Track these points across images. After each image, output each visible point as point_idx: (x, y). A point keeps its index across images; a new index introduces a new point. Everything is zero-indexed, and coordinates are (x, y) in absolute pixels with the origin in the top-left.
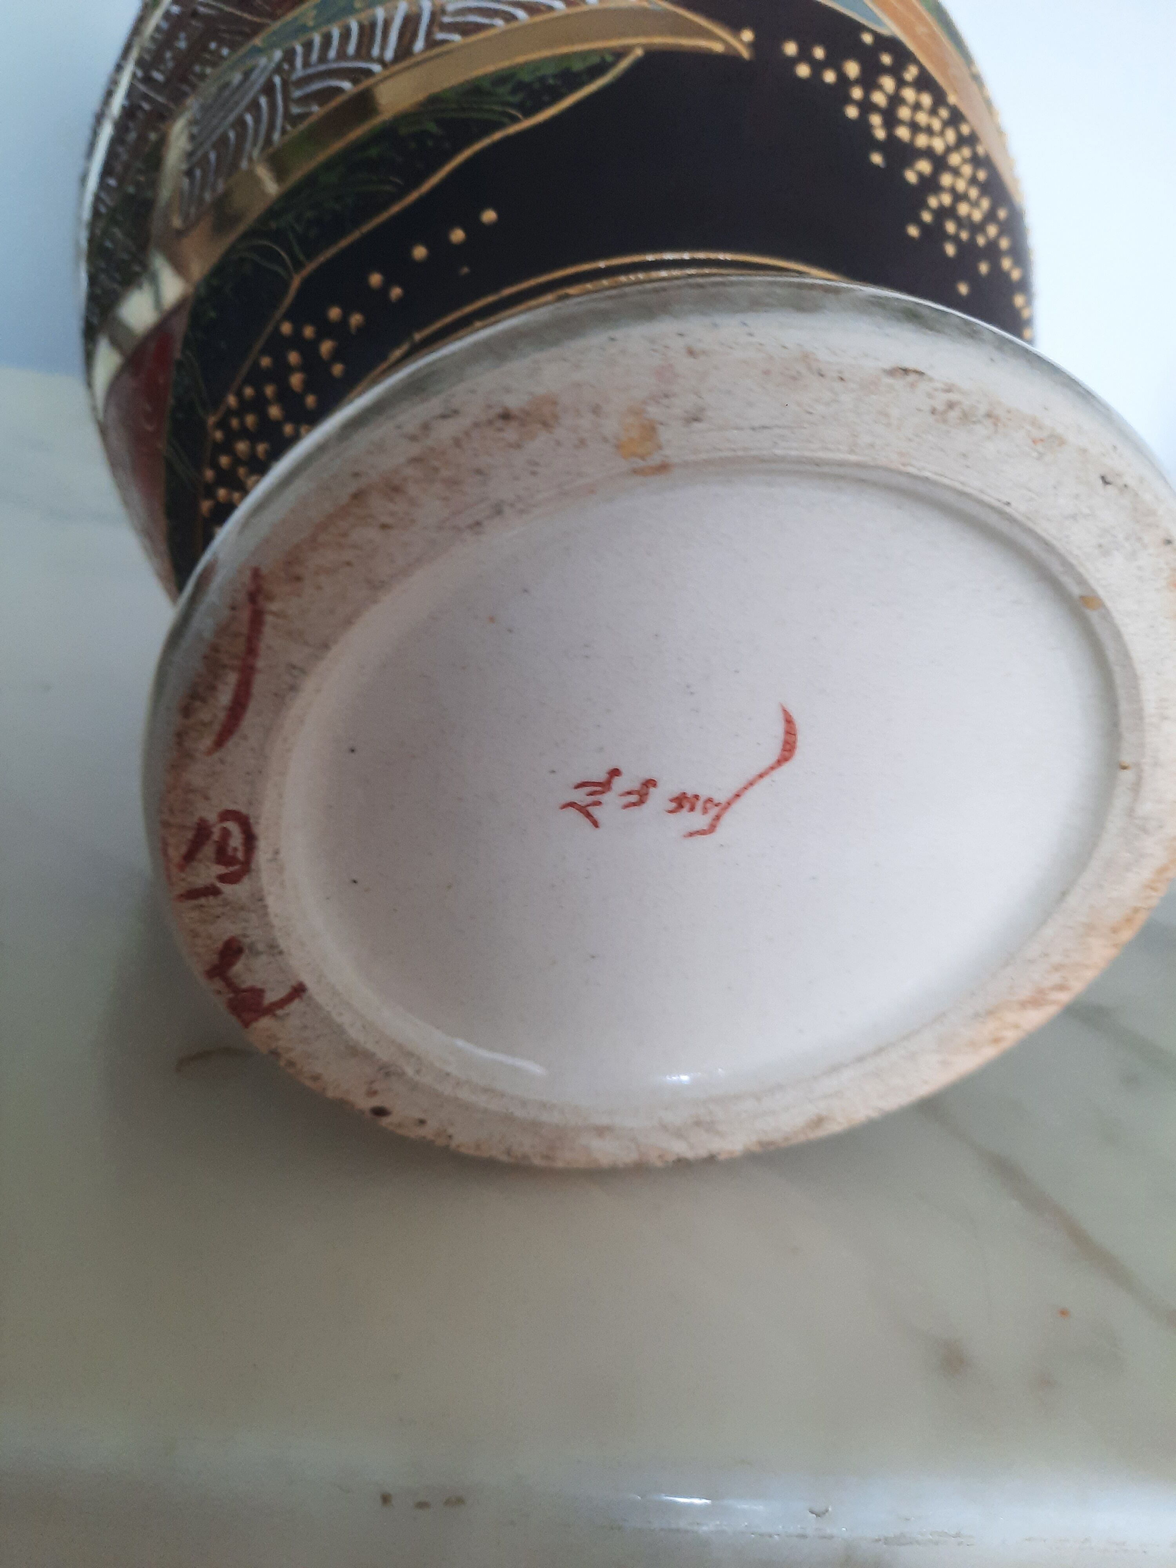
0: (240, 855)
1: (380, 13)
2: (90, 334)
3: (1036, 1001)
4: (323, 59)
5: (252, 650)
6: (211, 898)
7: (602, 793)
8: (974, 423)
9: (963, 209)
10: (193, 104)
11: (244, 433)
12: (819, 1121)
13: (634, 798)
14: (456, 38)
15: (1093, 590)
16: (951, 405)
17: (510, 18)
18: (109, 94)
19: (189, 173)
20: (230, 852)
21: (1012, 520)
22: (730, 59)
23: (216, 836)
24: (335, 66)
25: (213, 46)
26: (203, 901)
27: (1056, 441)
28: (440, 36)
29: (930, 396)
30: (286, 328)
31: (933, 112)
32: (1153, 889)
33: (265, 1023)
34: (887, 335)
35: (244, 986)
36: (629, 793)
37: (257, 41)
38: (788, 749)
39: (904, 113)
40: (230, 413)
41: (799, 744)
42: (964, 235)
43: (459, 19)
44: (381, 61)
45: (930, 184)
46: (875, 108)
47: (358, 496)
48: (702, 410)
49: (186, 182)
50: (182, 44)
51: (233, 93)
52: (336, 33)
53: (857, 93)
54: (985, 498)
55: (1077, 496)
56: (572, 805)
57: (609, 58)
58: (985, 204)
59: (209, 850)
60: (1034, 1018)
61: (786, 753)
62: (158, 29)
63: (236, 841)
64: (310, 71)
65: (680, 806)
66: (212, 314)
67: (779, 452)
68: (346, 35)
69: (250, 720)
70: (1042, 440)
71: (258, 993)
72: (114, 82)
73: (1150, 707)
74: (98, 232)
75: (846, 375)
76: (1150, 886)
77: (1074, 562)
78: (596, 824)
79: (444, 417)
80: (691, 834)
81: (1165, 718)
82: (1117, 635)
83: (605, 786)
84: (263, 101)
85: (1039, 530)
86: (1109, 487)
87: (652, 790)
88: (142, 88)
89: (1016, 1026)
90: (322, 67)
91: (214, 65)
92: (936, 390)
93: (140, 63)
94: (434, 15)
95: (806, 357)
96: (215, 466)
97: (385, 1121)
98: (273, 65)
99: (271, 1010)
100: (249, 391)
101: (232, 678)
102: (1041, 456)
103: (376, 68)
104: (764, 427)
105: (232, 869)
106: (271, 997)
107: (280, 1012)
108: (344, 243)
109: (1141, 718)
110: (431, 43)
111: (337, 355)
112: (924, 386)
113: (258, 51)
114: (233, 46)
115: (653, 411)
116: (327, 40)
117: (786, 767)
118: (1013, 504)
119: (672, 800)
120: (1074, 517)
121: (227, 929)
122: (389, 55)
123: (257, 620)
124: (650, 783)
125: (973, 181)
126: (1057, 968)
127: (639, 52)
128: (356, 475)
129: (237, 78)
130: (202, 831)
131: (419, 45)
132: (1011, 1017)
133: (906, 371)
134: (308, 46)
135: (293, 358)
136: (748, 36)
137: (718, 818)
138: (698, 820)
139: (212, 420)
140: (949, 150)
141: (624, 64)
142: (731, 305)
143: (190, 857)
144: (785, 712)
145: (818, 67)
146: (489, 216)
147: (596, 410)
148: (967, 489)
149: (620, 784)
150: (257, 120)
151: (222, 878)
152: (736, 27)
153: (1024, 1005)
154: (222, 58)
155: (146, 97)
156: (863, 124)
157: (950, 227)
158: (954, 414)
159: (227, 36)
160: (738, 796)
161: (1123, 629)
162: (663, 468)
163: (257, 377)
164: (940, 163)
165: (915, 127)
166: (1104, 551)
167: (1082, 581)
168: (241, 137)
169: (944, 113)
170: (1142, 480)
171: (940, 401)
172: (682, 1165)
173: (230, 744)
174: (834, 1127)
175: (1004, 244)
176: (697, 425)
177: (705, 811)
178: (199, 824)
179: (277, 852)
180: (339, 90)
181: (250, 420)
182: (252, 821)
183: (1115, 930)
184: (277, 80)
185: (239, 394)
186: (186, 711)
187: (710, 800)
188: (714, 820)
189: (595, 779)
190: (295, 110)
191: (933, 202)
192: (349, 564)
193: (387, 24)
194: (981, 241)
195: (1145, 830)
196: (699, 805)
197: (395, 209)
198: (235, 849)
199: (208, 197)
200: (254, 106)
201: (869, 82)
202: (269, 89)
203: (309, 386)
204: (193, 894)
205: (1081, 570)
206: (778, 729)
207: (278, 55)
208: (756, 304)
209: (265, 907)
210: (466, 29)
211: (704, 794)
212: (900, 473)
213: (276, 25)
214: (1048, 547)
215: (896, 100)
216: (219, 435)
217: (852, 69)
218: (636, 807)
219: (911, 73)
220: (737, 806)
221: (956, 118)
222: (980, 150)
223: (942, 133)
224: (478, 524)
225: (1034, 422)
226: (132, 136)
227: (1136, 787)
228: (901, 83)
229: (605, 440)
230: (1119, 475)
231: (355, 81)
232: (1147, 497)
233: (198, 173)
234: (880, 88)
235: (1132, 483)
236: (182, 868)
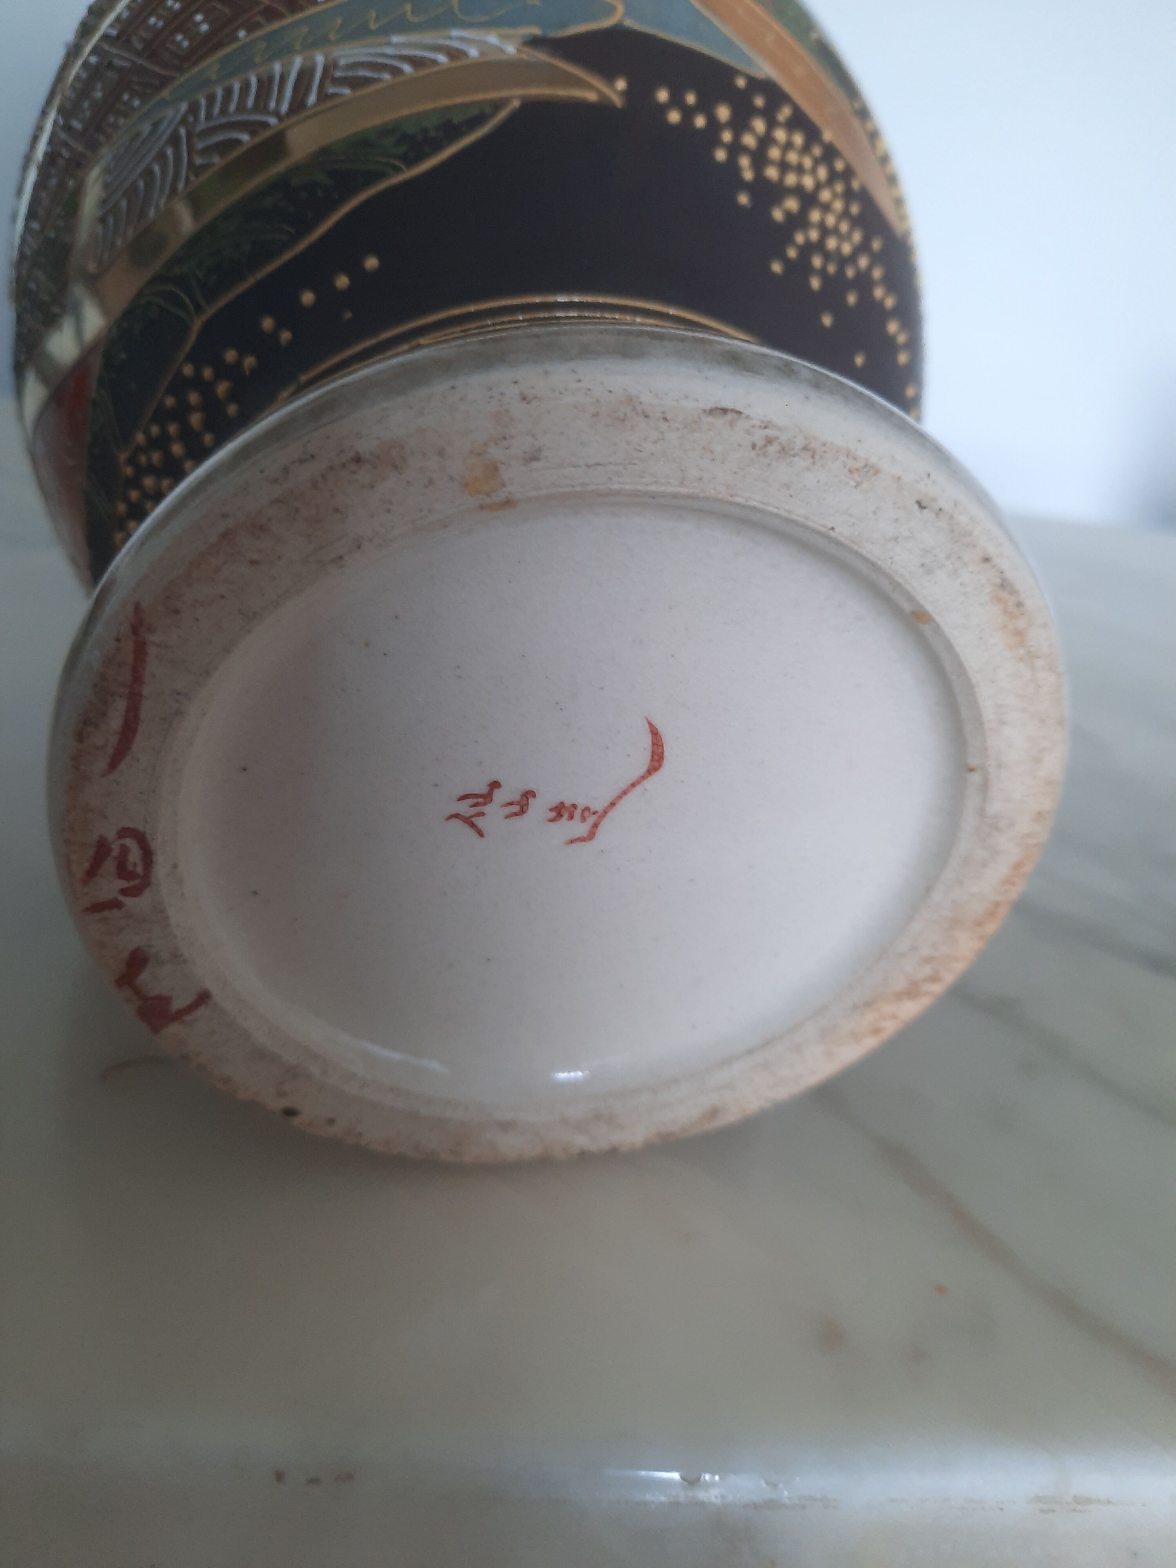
0: (139, 870)
1: (277, 68)
2: (19, 370)
3: (912, 992)
4: (224, 111)
5: (137, 678)
6: (115, 911)
7: (485, 804)
8: (794, 456)
9: (832, 243)
10: (106, 154)
11: (151, 470)
12: (714, 1113)
13: (515, 809)
14: (347, 91)
15: (921, 606)
16: (769, 441)
17: (396, 71)
18: (35, 139)
19: (102, 220)
20: (130, 868)
21: (838, 543)
22: (603, 108)
23: (115, 852)
24: (234, 119)
25: (126, 97)
26: (107, 913)
27: (871, 470)
28: (331, 90)
29: (748, 432)
30: (188, 370)
31: (806, 149)
32: (1013, 884)
33: (173, 1029)
34: (706, 378)
35: (152, 994)
36: (511, 804)
37: (165, 93)
38: (657, 760)
39: (774, 153)
40: (139, 449)
41: (667, 754)
42: (831, 269)
43: (350, 74)
44: (277, 114)
45: (798, 221)
46: (745, 150)
47: (226, 535)
48: (540, 450)
49: (100, 229)
50: (98, 95)
51: (143, 143)
52: (237, 87)
53: (727, 136)
54: (811, 524)
55: (896, 520)
56: (457, 816)
57: (488, 110)
58: (857, 237)
59: (109, 866)
60: (910, 1009)
61: (656, 764)
62: (77, 78)
63: (135, 856)
64: (212, 124)
65: (559, 815)
66: (123, 356)
67: (615, 487)
68: (245, 88)
69: (139, 742)
70: (857, 470)
71: (163, 1001)
72: (39, 128)
73: (988, 713)
74: (24, 272)
75: (669, 417)
76: (1008, 881)
77: (901, 581)
78: (481, 834)
79: (301, 461)
80: (572, 841)
81: (1003, 723)
82: (949, 647)
83: (487, 797)
84: (169, 152)
85: (864, 552)
86: (925, 511)
87: (531, 801)
88: (63, 135)
89: (894, 1017)
90: (224, 120)
91: (126, 115)
92: (753, 427)
93: (61, 110)
94: (326, 69)
95: (630, 400)
96: (126, 500)
97: (296, 1121)
98: (179, 118)
99: (179, 1016)
100: (155, 430)
101: (120, 706)
102: (858, 485)
103: (273, 121)
104: (598, 464)
105: (132, 883)
106: (178, 1004)
107: (187, 1018)
108: (241, 288)
109: (982, 724)
110: (323, 96)
111: (232, 396)
112: (741, 424)
113: (164, 103)
114: (144, 98)
115: (494, 452)
116: (228, 92)
117: (656, 777)
118: (836, 530)
119: (551, 810)
120: (896, 539)
121: (131, 940)
122: (285, 108)
123: (140, 650)
124: (529, 794)
125: (845, 214)
126: (928, 960)
127: (516, 104)
128: (224, 516)
129: (146, 128)
130: (102, 849)
131: (312, 99)
132: (888, 1008)
133: (724, 411)
134: (211, 99)
135: (194, 398)
136: (621, 84)
137: (596, 825)
138: (579, 828)
139: (123, 456)
140: (818, 186)
141: (502, 115)
142: (565, 354)
143: (92, 873)
144: (650, 724)
145: (688, 113)
146: (372, 263)
147: (441, 453)
148: (794, 517)
149: (500, 796)
150: (164, 171)
151: (124, 892)
152: (609, 77)
153: (900, 996)
154: (133, 109)
155: (65, 144)
156: (732, 165)
157: (817, 262)
158: (773, 449)
159: (136, 87)
160: (613, 804)
161: (953, 641)
162: (508, 503)
163: (162, 416)
164: (809, 200)
165: (784, 167)
166: (927, 569)
167: (910, 598)
168: (149, 186)
169: (817, 151)
170: (956, 504)
171: (759, 436)
172: (584, 1157)
173: (123, 765)
174: (731, 1116)
175: (877, 273)
176: (535, 465)
177: (583, 819)
178: (98, 841)
179: (175, 866)
180: (238, 142)
181: (156, 457)
182: (148, 837)
183: (979, 924)
184: (183, 132)
185: (147, 433)
186: (80, 737)
187: (587, 809)
188: (593, 827)
189: (476, 791)
190: (198, 161)
191: (800, 238)
192: (222, 597)
193: (283, 78)
194: (850, 273)
195: (997, 829)
196: (577, 814)
197: (288, 256)
198: (135, 865)
199: (119, 242)
200: (161, 157)
201: (740, 124)
202: (174, 140)
203: (208, 425)
204: (97, 908)
205: (908, 587)
206: (647, 740)
207: (184, 107)
208: (586, 352)
209: (167, 918)
210: (355, 83)
211: (581, 803)
212: (731, 503)
213: (182, 79)
214: (874, 566)
215: (766, 141)
216: (129, 471)
217: (723, 113)
218: (517, 817)
219: (785, 113)
220: (612, 814)
221: (830, 154)
222: (855, 185)
223: (814, 171)
224: (341, 558)
225: (848, 454)
226: (53, 182)
227: (985, 788)
228: (772, 124)
229: (452, 479)
230: (934, 500)
231: (253, 133)
232: (963, 519)
233: (111, 220)
234: (751, 130)
235: (947, 506)
236: (85, 883)
